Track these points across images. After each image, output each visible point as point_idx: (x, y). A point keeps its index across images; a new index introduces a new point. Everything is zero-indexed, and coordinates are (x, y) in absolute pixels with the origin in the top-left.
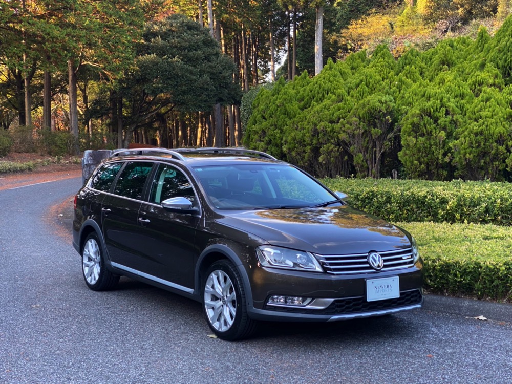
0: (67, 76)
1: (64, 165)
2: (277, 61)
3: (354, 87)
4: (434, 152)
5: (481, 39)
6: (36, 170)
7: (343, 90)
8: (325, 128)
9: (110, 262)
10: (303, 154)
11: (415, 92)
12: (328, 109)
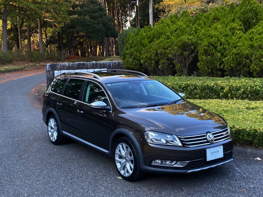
0: (38, 25)
1: (38, 67)
2: (131, 17)
3: (174, 32)
4: (215, 63)
5: (232, 7)
6: (25, 69)
7: (169, 33)
8: (161, 52)
9: (63, 132)
10: (151, 64)
11: (204, 34)
12: (163, 43)
